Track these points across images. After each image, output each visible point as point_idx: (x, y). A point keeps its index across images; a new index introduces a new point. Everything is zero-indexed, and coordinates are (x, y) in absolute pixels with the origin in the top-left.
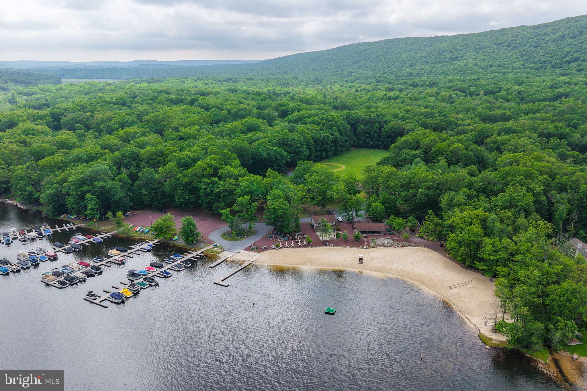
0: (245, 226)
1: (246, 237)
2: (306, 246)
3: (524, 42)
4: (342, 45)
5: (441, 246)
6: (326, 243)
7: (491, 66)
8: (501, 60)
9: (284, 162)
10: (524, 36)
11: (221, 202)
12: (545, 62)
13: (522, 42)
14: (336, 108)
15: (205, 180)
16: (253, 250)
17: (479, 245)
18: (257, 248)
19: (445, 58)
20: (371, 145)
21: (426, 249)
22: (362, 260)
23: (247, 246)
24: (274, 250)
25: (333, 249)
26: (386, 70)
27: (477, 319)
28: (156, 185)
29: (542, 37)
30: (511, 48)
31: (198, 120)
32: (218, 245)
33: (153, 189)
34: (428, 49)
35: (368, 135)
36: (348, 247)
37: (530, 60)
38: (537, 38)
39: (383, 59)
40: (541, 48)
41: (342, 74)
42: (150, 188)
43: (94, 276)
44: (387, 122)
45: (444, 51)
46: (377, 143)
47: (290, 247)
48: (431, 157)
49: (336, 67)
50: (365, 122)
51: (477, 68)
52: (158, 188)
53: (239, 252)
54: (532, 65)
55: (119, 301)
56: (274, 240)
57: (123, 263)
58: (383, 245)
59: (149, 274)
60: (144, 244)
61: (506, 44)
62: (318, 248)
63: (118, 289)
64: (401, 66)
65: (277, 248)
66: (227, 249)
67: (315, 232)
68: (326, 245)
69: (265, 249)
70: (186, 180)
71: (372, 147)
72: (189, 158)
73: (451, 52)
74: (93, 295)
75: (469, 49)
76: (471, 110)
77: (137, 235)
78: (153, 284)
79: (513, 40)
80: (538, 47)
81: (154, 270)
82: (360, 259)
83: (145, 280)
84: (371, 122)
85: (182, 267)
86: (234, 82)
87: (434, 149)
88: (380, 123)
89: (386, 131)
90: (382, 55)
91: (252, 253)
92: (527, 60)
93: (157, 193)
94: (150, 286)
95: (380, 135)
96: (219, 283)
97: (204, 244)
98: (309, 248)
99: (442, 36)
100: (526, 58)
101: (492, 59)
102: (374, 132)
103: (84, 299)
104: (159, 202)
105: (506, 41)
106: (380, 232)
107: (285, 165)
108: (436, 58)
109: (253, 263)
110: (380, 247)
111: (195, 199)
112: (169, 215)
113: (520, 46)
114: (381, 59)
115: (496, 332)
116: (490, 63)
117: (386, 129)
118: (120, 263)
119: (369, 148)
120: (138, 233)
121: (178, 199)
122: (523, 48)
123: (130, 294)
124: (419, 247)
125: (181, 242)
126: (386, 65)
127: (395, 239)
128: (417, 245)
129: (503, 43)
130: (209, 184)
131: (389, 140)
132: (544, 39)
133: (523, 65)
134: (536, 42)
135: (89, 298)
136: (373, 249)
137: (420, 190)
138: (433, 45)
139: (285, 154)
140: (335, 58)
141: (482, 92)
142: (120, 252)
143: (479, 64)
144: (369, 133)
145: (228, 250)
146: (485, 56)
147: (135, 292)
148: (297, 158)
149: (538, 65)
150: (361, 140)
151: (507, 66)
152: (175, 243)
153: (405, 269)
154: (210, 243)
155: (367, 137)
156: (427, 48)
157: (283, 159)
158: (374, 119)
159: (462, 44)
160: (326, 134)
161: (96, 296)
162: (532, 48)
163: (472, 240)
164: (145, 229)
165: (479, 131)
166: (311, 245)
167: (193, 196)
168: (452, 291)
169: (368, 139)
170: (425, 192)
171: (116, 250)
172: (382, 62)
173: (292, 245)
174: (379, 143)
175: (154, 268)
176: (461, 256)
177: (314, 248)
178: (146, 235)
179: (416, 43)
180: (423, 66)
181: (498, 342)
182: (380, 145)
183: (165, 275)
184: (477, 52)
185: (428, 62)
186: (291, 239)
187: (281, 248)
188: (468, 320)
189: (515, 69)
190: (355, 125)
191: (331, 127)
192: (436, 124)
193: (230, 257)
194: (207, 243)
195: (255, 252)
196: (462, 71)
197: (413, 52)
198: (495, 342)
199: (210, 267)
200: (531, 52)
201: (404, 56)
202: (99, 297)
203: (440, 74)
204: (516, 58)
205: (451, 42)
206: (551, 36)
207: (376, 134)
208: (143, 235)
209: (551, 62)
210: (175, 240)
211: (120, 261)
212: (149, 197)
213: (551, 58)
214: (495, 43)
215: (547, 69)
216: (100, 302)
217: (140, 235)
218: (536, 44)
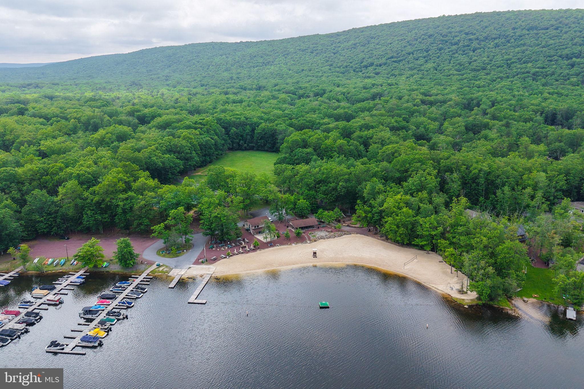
0: (181, 240)
1: (185, 251)
2: (254, 250)
3: (324, 49)
4: (144, 49)
5: (369, 231)
6: (271, 244)
7: (303, 70)
8: (310, 65)
9: (178, 170)
10: (323, 44)
11: (143, 218)
12: (346, 67)
13: (322, 49)
14: (191, 113)
15: (121, 196)
16: (203, 262)
17: (414, 224)
18: (207, 261)
19: (258, 63)
20: (245, 147)
21: (359, 235)
22: (316, 254)
23: (194, 260)
24: (225, 259)
25: (282, 249)
26: (204, 75)
27: (442, 286)
28: (53, 209)
29: (338, 45)
30: (314, 54)
31: (53, 132)
32: (161, 264)
33: (50, 214)
34: (239, 54)
35: (241, 138)
36: (293, 245)
37: (334, 65)
38: (334, 45)
39: (196, 63)
40: (340, 55)
41: (158, 78)
42: (46, 213)
43: (35, 324)
44: (258, 124)
45: (255, 56)
46: (250, 145)
47: (240, 253)
48: (321, 153)
49: (147, 71)
50: (237, 125)
51: (291, 72)
52: (56, 212)
53: (190, 268)
54: (338, 69)
55: (96, 344)
56: (218, 250)
57: (61, 303)
58: (322, 238)
59: (106, 307)
60: (70, 277)
61: (309, 51)
62: (266, 250)
63: (82, 331)
64: (216, 70)
65: (228, 257)
66: (174, 267)
67: (253, 236)
68: (271, 246)
69: (215, 260)
70: (96, 198)
71: (246, 149)
72: (89, 173)
73: (262, 57)
74: (58, 345)
75: (277, 54)
76: (317, 111)
77: (52, 269)
78: (121, 317)
79: (314, 47)
80: (337, 53)
81: (109, 302)
82: (314, 254)
83: (109, 315)
84: (243, 125)
85: (140, 294)
86: (35, 88)
87: (323, 146)
88: (251, 125)
89: (259, 133)
90: (193, 59)
91: (204, 266)
92: (331, 65)
93: (56, 217)
94: (118, 320)
95: (252, 137)
96: (194, 302)
97: (143, 266)
98: (258, 252)
99: (247, 42)
100: (329, 63)
101: (301, 64)
102: (247, 135)
103: (47, 352)
104: (60, 228)
105: (309, 47)
106: (312, 227)
107: (178, 173)
108: (249, 62)
109: (213, 275)
110: (321, 240)
111: (108, 219)
112: (93, 240)
113: (322, 52)
114: (194, 63)
115: (462, 294)
116: (302, 68)
117: (258, 130)
118: (58, 303)
119: (243, 150)
120: (52, 265)
121: (88, 221)
122: (325, 55)
123: (103, 334)
124: (353, 235)
125: (116, 268)
126: (201, 68)
127: (330, 230)
128: (349, 233)
129: (306, 49)
130: (127, 199)
131: (262, 141)
132: (340, 47)
133: (330, 69)
134: (334, 49)
135: (53, 349)
136: (315, 242)
137: (340, 184)
138: (241, 50)
139: (178, 161)
140: (142, 61)
141: (311, 94)
142: (48, 292)
143: (292, 68)
144: (242, 136)
145: (176, 267)
146: (294, 61)
147: (107, 330)
148: (188, 164)
149: (342, 70)
150: (234, 143)
151: (317, 70)
152: (107, 270)
153: (355, 255)
154: (151, 264)
155: (240, 140)
156: (237, 53)
157: (176, 166)
158: (244, 122)
159: (270, 50)
160: (206, 138)
161: (63, 345)
162: (332, 54)
163: (409, 221)
164: (60, 261)
165: (342, 129)
166: (259, 248)
167: (107, 215)
168: (406, 267)
169: (241, 142)
170: (344, 184)
171: (40, 289)
172: (196, 66)
173: (241, 250)
174: (252, 145)
175: (108, 300)
176: (400, 236)
177: (263, 251)
178: (64, 267)
179: (224, 48)
180: (239, 71)
181: (470, 301)
182: (254, 147)
183: (127, 305)
184: (286, 58)
185: (243, 67)
186: (234, 246)
187: (232, 256)
188: (435, 288)
189: (325, 72)
190: (227, 128)
191: (208, 131)
192: (301, 124)
193: (184, 274)
194: (147, 264)
195: (207, 264)
196: (280, 75)
197: (224, 56)
198: (467, 301)
199: (169, 288)
200: (332, 58)
201: (217, 60)
202: (67, 345)
203: (259, 78)
204: (322, 63)
205: (259, 47)
206: (345, 44)
207: (249, 137)
208: (58, 268)
209: (352, 67)
210: (105, 267)
211: (56, 301)
212: (46, 223)
213: (351, 63)
214: (300, 50)
215: (350, 72)
216: (71, 350)
217: (56, 268)
218: (334, 51)
